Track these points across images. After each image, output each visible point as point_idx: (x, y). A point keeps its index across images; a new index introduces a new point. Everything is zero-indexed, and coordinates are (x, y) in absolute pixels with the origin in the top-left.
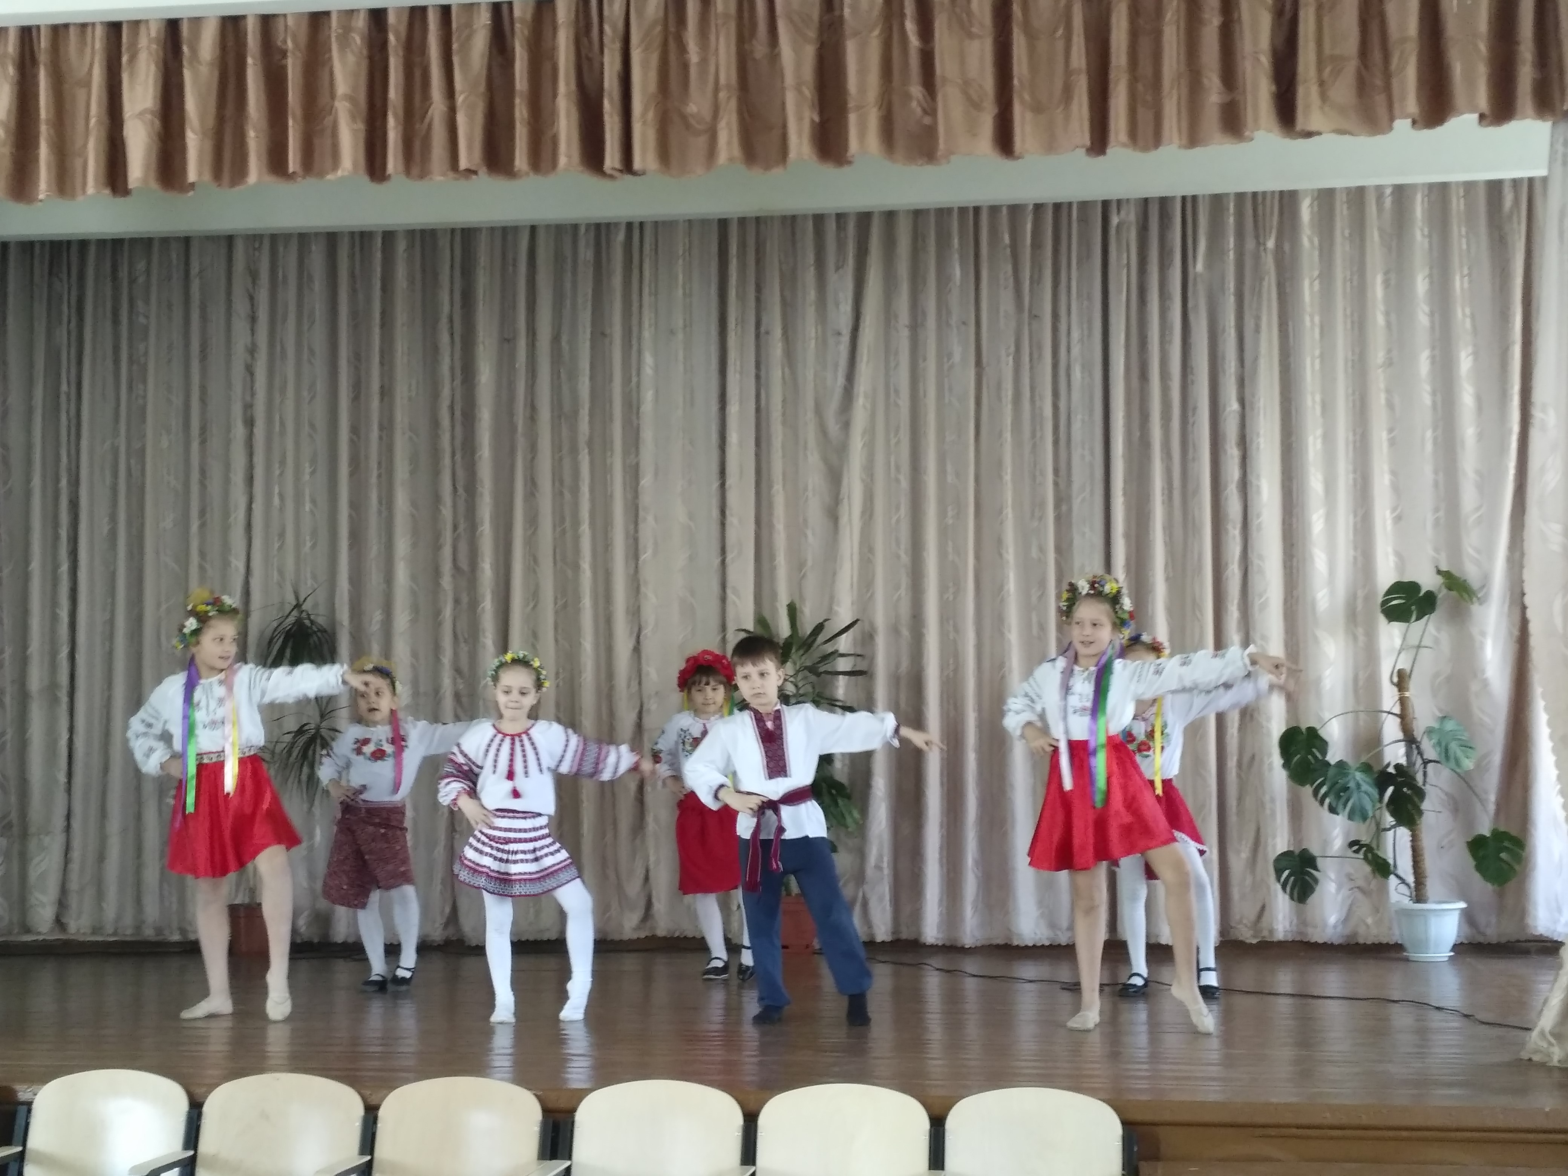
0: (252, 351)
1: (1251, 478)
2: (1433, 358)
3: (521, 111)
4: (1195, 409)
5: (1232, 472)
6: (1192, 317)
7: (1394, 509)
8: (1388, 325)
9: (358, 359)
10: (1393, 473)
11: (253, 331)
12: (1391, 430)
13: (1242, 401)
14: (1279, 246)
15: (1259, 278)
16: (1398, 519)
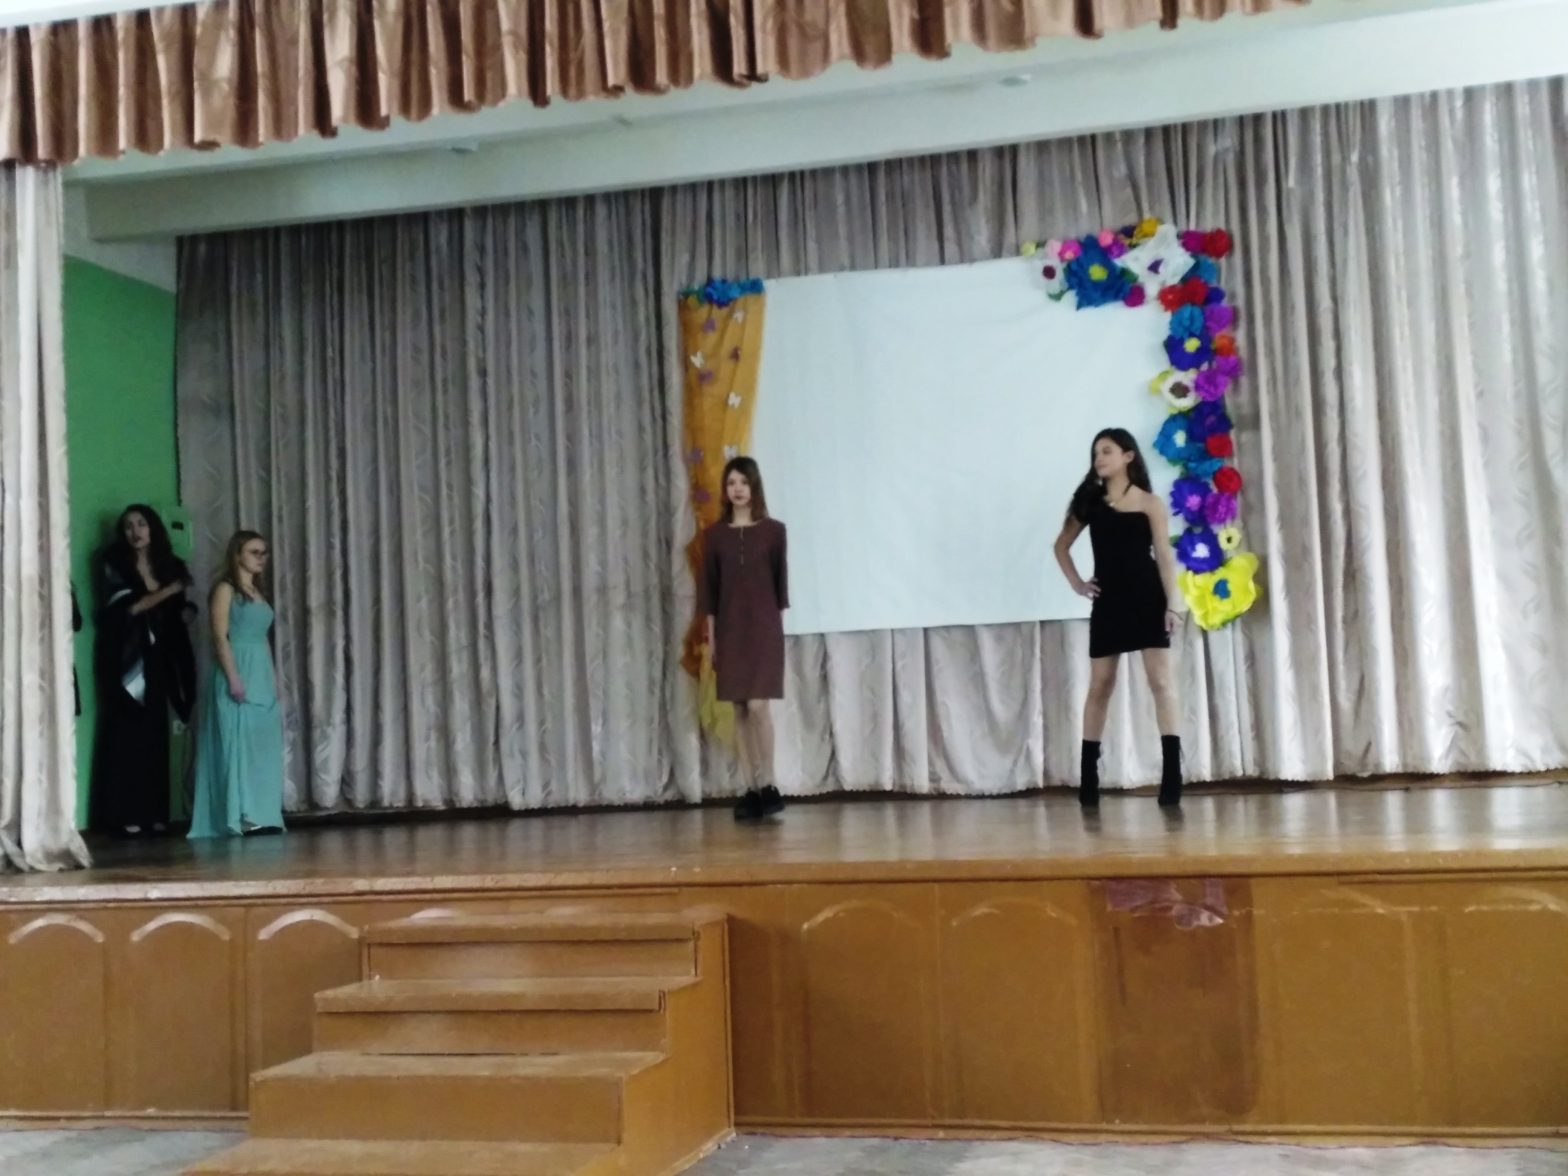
0: (483, 313)
1: (1345, 365)
2: (1508, 249)
3: (660, 33)
4: (1293, 308)
5: (1328, 361)
6: (1287, 228)
7: (1476, 386)
8: (1465, 224)
9: (568, 313)
10: (1474, 353)
11: (482, 297)
12: (1470, 316)
13: (1335, 299)
14: (1362, 159)
15: (1345, 186)
16: (1480, 395)
